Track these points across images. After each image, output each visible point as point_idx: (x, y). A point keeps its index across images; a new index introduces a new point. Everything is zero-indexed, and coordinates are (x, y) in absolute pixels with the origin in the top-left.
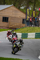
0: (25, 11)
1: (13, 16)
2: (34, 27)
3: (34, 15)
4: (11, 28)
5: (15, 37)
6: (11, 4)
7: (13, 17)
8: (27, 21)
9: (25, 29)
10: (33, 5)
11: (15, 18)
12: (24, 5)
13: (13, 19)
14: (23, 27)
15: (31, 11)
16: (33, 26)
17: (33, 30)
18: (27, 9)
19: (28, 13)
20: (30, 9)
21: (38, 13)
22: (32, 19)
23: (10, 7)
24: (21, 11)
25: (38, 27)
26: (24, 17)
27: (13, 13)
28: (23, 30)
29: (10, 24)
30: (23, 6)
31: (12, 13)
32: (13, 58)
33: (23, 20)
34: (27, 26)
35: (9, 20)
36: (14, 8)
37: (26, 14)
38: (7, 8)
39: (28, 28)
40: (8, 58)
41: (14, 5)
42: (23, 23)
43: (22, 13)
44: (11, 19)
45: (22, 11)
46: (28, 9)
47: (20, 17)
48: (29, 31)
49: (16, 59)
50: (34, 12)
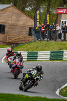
0: (34, 15)
1: (13, 23)
2: (48, 41)
3: (48, 21)
4: (9, 44)
5: (17, 60)
6: (10, 4)
7: (13, 25)
8: (37, 32)
9: (34, 45)
10: (47, 4)
11: (17, 25)
12: (31, 4)
13: (13, 28)
14: (29, 42)
15: (43, 14)
16: (46, 39)
17: (47, 46)
18: (36, 12)
19: (38, 18)
20: (42, 11)
21: (55, 18)
22: (44, 28)
23: (7, 8)
24: (26, 14)
25: (55, 40)
26: (31, 24)
27: (13, 17)
28: (30, 46)
29: (8, 36)
30: (30, 6)
31: (10, 19)
32: (13, 93)
33: (30, 29)
34: (36, 39)
35: (6, 29)
36: (15, 10)
37: (35, 19)
38: (4, 9)
39: (38, 43)
40: (5, 94)
41: (15, 5)
42: (29, 35)
43: (28, 18)
44: (10, 28)
45: (28, 14)
46: (38, 12)
47: (24, 24)
48: (40, 48)
49: (18, 95)
50: (48, 15)
